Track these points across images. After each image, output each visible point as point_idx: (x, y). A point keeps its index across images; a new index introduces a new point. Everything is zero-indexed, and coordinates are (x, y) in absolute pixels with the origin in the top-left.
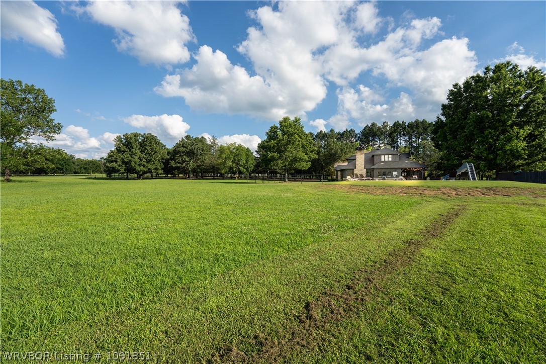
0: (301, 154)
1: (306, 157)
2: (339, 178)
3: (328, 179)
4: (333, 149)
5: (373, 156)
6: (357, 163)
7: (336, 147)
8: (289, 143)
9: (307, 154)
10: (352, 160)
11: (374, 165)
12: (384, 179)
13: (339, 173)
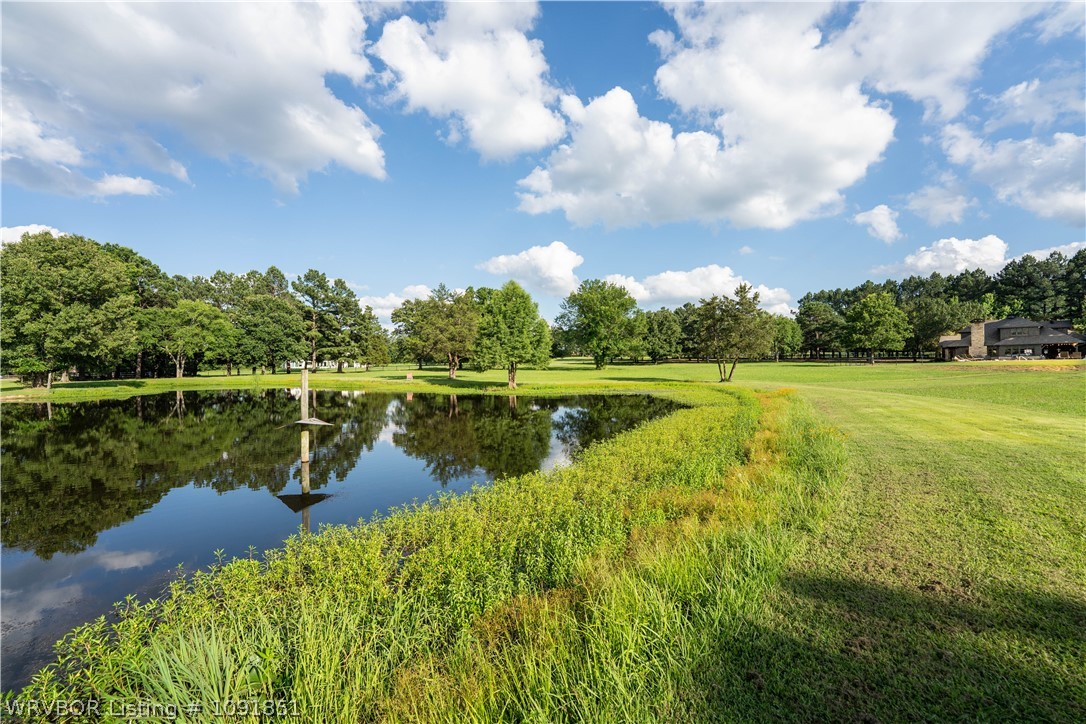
0: (892, 334)
1: (899, 337)
2: (947, 358)
3: (928, 358)
4: (936, 315)
5: (999, 330)
6: (973, 338)
7: (942, 312)
8: (878, 324)
9: (899, 333)
10: (966, 334)
11: (999, 340)
12: (1014, 358)
13: (947, 351)
